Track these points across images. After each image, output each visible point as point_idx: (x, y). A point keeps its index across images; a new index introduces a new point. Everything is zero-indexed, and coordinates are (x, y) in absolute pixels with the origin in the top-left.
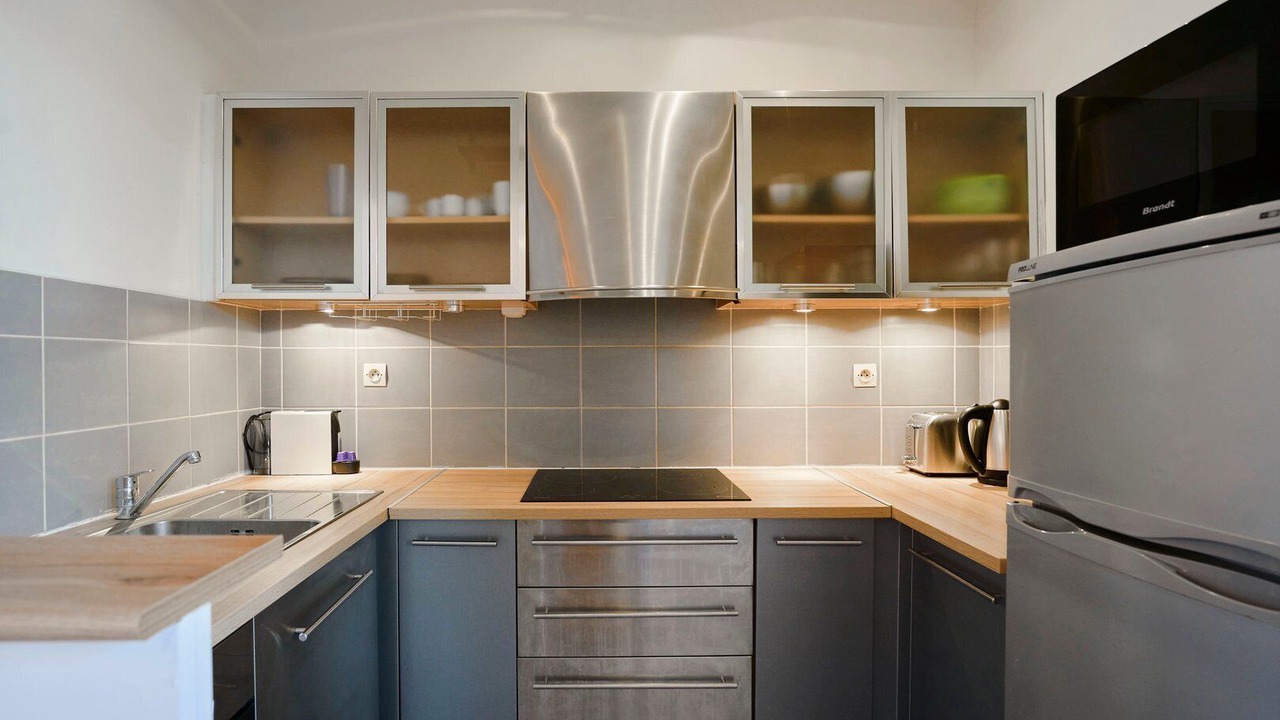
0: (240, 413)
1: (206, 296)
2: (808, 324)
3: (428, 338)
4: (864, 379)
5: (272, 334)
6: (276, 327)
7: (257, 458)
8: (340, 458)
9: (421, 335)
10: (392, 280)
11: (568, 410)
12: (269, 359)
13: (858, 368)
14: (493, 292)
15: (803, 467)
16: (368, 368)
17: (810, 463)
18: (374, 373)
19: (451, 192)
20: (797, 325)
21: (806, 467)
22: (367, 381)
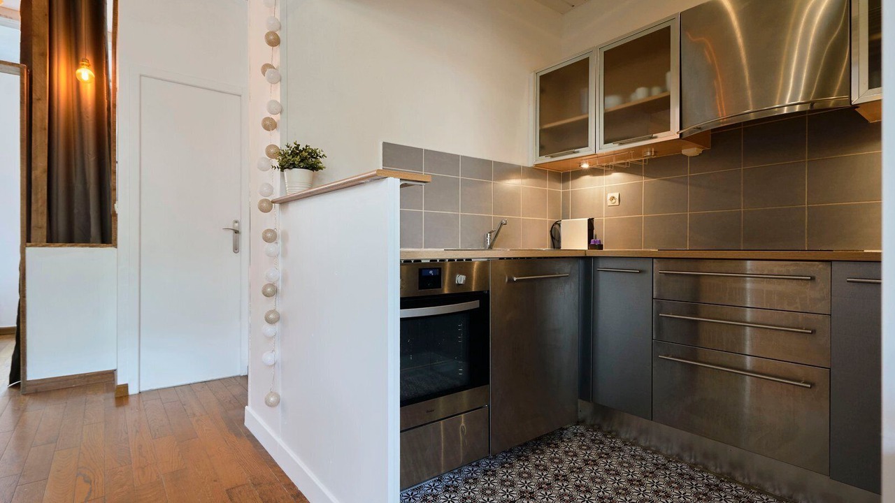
0: (549, 221)
1: (530, 164)
3: (642, 175)
5: (566, 184)
6: (568, 180)
7: (556, 243)
8: (592, 243)
9: (638, 175)
11: (732, 212)
12: (565, 195)
14: (662, 137)
16: (609, 196)
18: (613, 198)
19: (639, 86)
22: (610, 203)
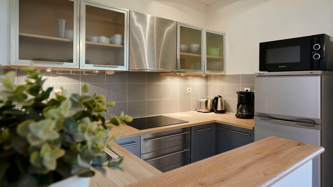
2: (179, 78)
4: (189, 91)
10: (87, 62)
11: (124, 102)
13: (188, 89)
15: (177, 113)
17: (179, 112)
20: (176, 78)
21: (178, 113)
